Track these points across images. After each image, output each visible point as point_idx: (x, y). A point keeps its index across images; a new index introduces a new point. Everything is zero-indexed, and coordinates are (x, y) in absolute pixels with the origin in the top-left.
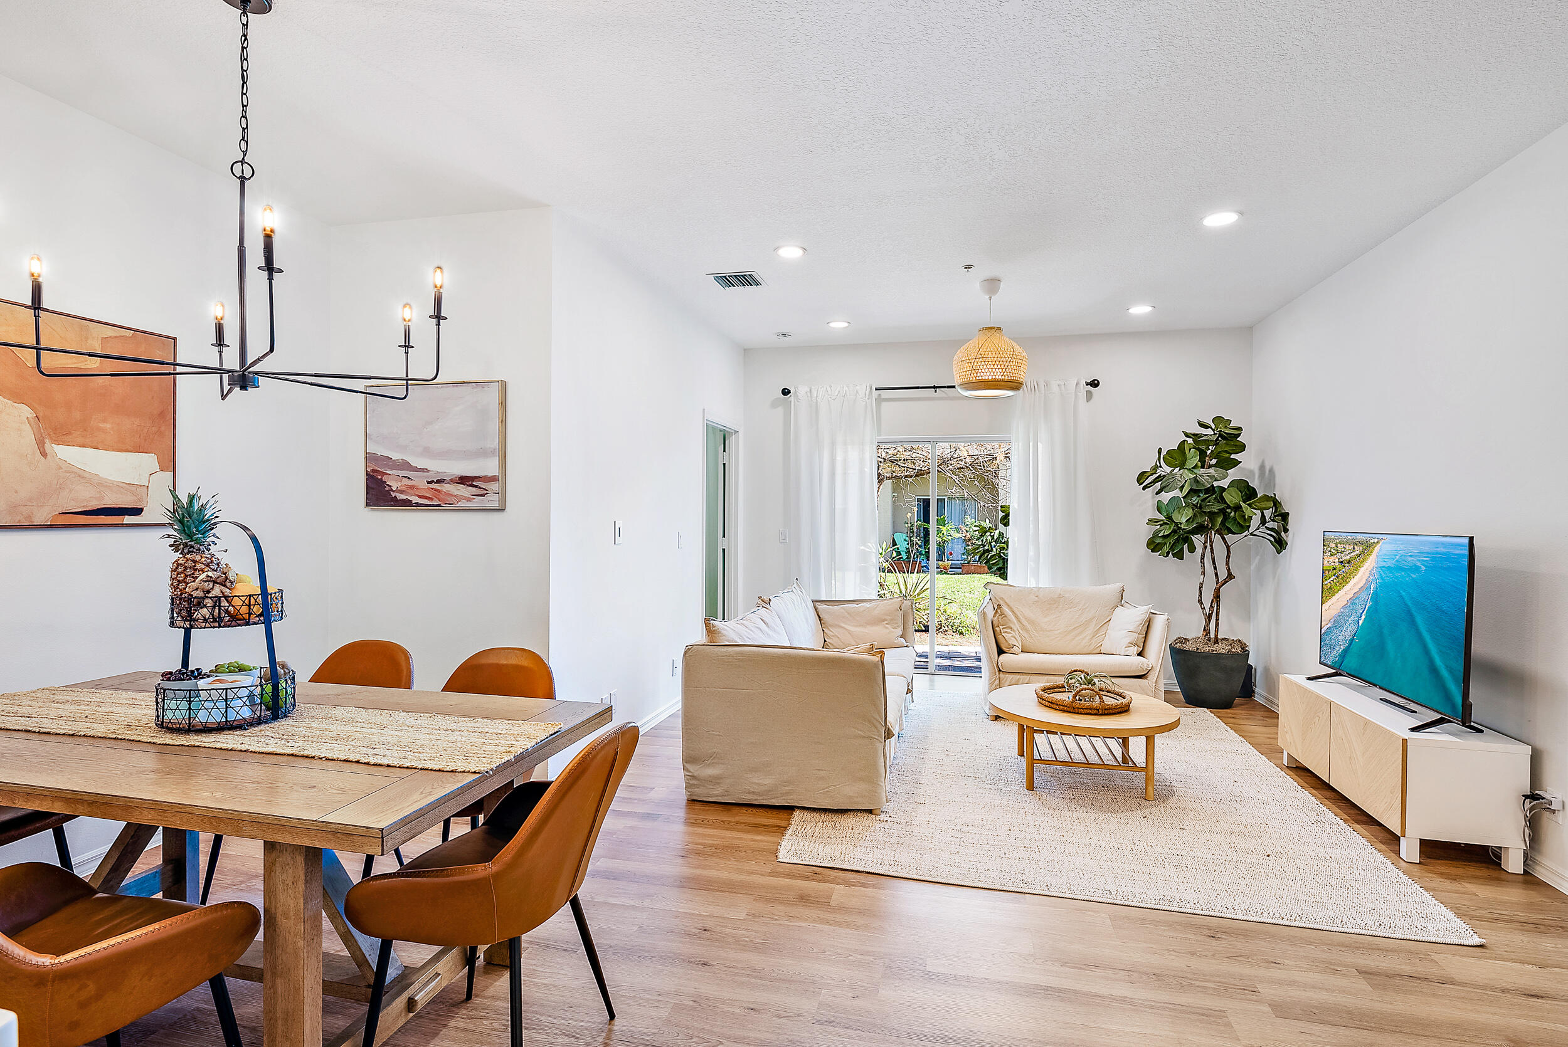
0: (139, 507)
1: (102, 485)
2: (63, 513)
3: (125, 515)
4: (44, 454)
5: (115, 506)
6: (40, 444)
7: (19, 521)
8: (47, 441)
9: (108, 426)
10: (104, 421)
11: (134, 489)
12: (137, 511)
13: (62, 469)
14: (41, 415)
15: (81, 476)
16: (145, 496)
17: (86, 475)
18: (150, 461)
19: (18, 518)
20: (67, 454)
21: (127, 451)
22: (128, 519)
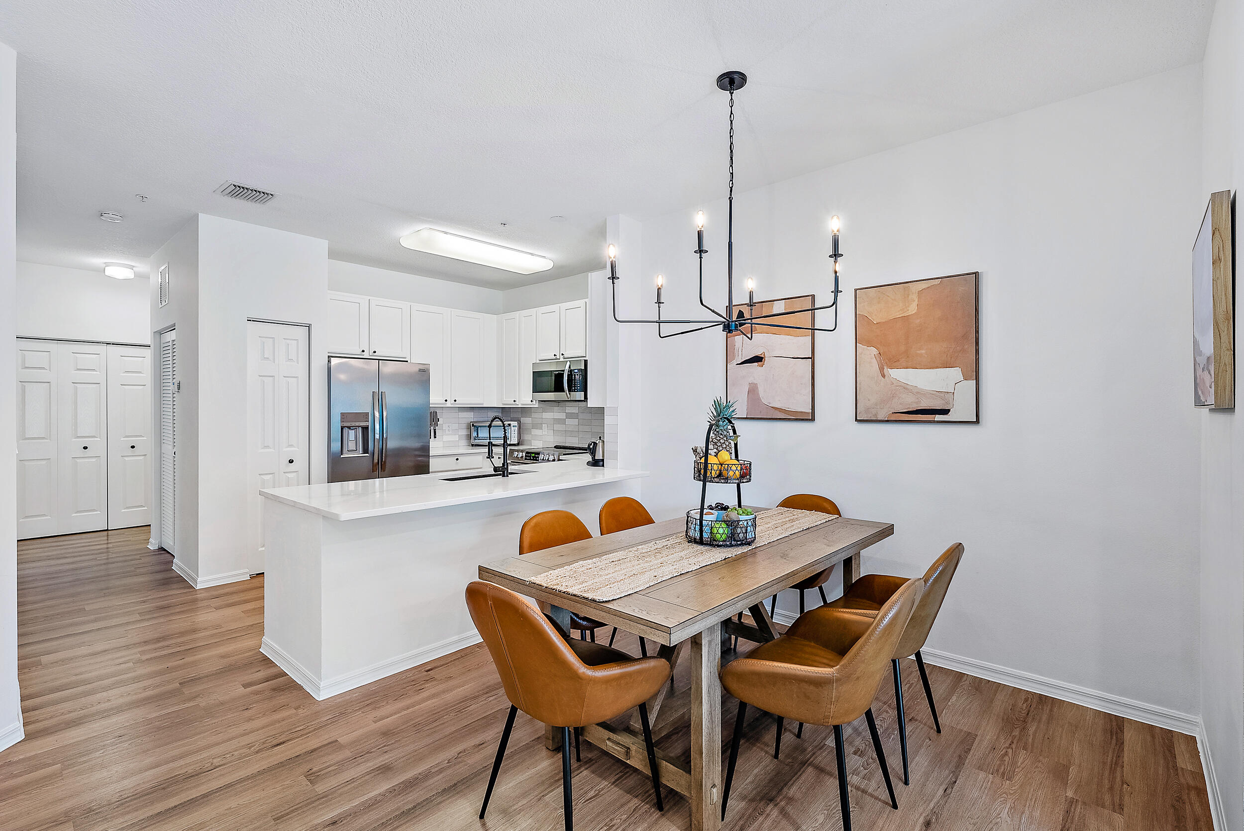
0: (946, 408)
1: (919, 393)
2: (895, 413)
3: (936, 414)
4: (884, 376)
5: (929, 408)
6: (881, 369)
7: (870, 417)
8: (885, 367)
9: (923, 352)
10: (920, 349)
11: (942, 395)
12: (946, 412)
13: (893, 384)
14: (882, 352)
15: (905, 388)
16: (951, 400)
17: (908, 387)
18: (955, 373)
19: (870, 416)
20: (897, 374)
21: (937, 367)
22: (938, 418)
